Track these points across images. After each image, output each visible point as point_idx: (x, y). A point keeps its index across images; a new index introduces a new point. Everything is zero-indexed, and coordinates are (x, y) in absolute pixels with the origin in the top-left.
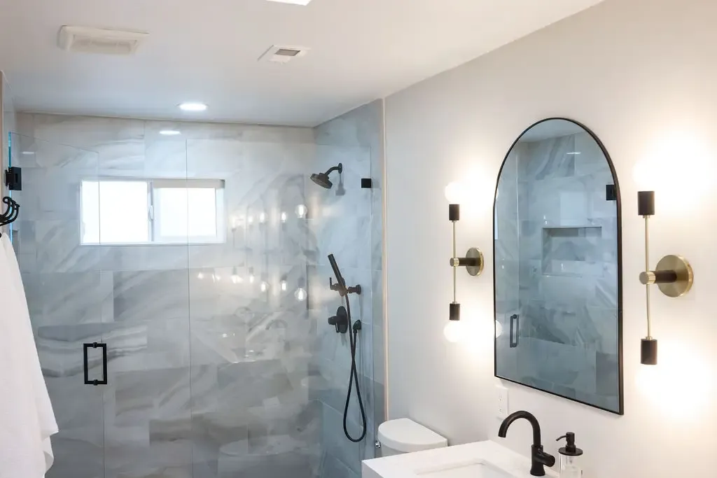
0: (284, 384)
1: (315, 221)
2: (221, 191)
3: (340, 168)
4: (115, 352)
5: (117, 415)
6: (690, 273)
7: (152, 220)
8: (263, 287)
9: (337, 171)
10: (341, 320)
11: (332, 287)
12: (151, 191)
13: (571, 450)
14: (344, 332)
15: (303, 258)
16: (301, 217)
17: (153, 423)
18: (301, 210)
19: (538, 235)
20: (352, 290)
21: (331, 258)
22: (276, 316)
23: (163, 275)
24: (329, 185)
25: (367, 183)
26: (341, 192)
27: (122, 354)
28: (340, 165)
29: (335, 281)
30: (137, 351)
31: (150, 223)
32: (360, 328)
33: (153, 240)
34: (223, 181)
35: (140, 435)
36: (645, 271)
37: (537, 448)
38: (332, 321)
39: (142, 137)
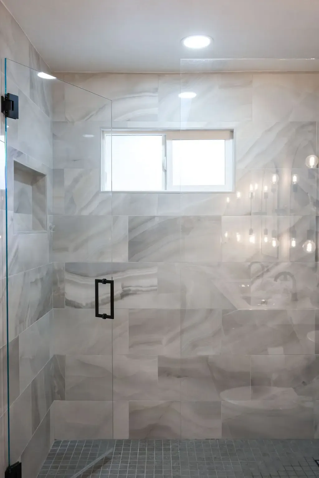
0: (289, 335)
2: (231, 141)
4: (130, 290)
5: (130, 347)
7: (165, 171)
8: (274, 244)
12: (165, 143)
15: (312, 210)
16: (312, 167)
17: (161, 359)
18: (312, 161)
22: (282, 267)
27: (135, 293)
30: (147, 291)
31: (163, 173)
33: (166, 189)
34: (232, 131)
39: (156, 90)
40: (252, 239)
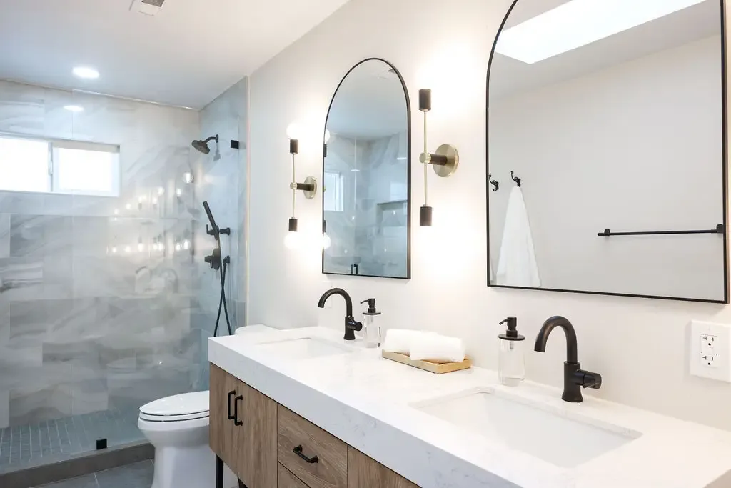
0: (169, 315)
1: (199, 184)
2: (117, 155)
3: (216, 139)
4: (11, 283)
5: (11, 338)
6: (456, 157)
7: (52, 175)
9: (214, 140)
10: (216, 260)
11: (209, 233)
12: (51, 150)
13: (372, 311)
14: (217, 269)
15: (190, 216)
16: (188, 182)
17: (46, 346)
18: (188, 177)
19: (373, 210)
20: (223, 231)
21: (205, 204)
23: (60, 220)
24: (207, 150)
25: (235, 144)
26: (217, 157)
27: (18, 286)
28: (217, 136)
29: (211, 228)
30: (32, 284)
31: (49, 177)
32: (229, 262)
33: (52, 190)
34: (119, 147)
35: (32, 356)
36: (423, 152)
37: (349, 319)
38: (208, 259)
39: (42, 101)
40: (141, 247)
